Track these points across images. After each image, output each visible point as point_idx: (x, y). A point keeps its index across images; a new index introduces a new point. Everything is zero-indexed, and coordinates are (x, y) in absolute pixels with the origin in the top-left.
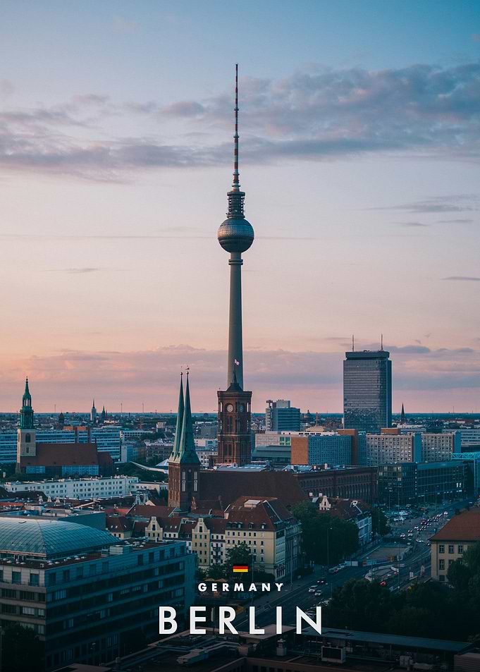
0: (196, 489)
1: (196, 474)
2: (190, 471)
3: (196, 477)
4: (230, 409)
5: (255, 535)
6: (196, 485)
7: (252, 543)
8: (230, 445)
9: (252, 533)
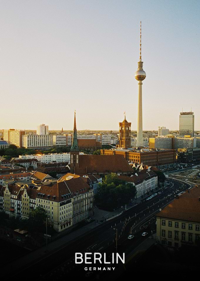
0: (77, 163)
1: (77, 156)
2: (75, 155)
3: (77, 158)
4: (123, 129)
5: (49, 203)
6: (77, 161)
7: (48, 207)
8: (123, 141)
9: (48, 201)
